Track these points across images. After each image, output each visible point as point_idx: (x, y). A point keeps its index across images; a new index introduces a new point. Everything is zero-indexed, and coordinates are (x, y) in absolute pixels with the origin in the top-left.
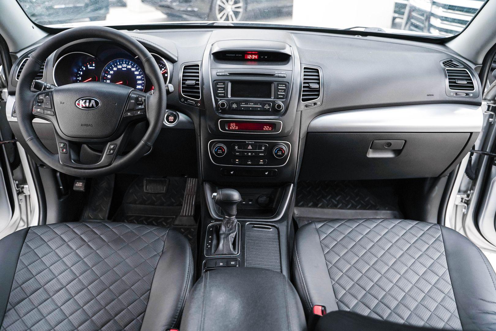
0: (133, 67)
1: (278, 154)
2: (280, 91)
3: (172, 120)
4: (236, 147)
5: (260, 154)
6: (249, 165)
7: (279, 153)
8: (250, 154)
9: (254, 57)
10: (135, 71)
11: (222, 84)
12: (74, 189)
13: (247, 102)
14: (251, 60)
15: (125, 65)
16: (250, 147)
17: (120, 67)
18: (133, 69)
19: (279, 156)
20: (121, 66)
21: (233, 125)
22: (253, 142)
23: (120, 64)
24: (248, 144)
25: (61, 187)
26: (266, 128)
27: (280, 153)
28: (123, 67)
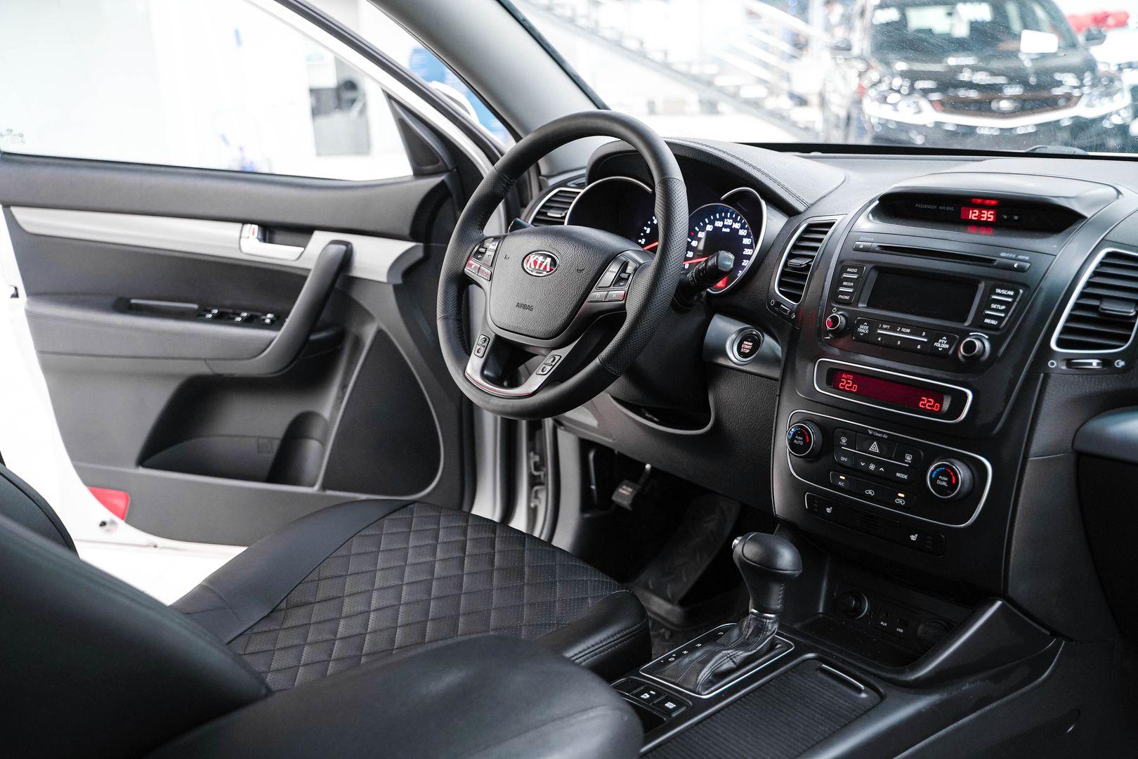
0: (743, 227)
1: (939, 482)
2: (993, 306)
3: (748, 351)
4: (844, 440)
5: (898, 475)
6: (869, 498)
7: (940, 480)
8: (872, 467)
9: (988, 216)
10: (745, 237)
11: (855, 270)
12: (614, 498)
13: (895, 324)
14: (979, 224)
15: (729, 222)
16: (874, 447)
17: (719, 224)
18: (742, 232)
19: (939, 489)
20: (722, 222)
21: (847, 379)
22: (884, 433)
23: (722, 219)
24: (874, 438)
25: (593, 487)
26: (926, 403)
27: (943, 481)
28: (725, 226)
